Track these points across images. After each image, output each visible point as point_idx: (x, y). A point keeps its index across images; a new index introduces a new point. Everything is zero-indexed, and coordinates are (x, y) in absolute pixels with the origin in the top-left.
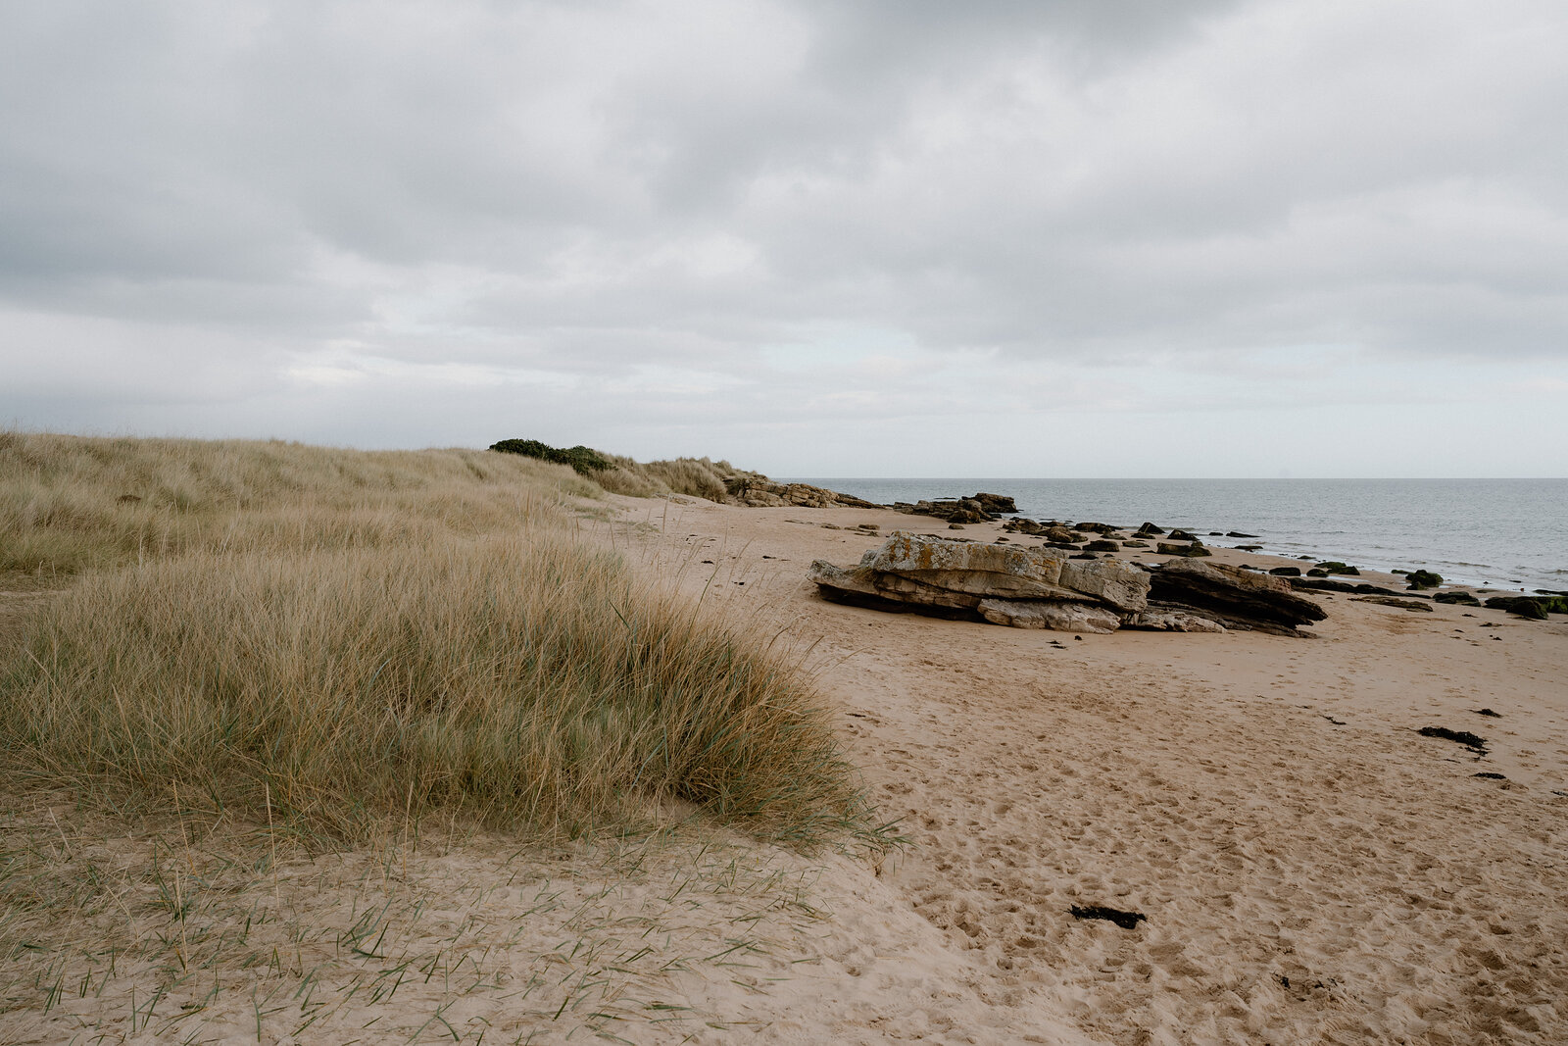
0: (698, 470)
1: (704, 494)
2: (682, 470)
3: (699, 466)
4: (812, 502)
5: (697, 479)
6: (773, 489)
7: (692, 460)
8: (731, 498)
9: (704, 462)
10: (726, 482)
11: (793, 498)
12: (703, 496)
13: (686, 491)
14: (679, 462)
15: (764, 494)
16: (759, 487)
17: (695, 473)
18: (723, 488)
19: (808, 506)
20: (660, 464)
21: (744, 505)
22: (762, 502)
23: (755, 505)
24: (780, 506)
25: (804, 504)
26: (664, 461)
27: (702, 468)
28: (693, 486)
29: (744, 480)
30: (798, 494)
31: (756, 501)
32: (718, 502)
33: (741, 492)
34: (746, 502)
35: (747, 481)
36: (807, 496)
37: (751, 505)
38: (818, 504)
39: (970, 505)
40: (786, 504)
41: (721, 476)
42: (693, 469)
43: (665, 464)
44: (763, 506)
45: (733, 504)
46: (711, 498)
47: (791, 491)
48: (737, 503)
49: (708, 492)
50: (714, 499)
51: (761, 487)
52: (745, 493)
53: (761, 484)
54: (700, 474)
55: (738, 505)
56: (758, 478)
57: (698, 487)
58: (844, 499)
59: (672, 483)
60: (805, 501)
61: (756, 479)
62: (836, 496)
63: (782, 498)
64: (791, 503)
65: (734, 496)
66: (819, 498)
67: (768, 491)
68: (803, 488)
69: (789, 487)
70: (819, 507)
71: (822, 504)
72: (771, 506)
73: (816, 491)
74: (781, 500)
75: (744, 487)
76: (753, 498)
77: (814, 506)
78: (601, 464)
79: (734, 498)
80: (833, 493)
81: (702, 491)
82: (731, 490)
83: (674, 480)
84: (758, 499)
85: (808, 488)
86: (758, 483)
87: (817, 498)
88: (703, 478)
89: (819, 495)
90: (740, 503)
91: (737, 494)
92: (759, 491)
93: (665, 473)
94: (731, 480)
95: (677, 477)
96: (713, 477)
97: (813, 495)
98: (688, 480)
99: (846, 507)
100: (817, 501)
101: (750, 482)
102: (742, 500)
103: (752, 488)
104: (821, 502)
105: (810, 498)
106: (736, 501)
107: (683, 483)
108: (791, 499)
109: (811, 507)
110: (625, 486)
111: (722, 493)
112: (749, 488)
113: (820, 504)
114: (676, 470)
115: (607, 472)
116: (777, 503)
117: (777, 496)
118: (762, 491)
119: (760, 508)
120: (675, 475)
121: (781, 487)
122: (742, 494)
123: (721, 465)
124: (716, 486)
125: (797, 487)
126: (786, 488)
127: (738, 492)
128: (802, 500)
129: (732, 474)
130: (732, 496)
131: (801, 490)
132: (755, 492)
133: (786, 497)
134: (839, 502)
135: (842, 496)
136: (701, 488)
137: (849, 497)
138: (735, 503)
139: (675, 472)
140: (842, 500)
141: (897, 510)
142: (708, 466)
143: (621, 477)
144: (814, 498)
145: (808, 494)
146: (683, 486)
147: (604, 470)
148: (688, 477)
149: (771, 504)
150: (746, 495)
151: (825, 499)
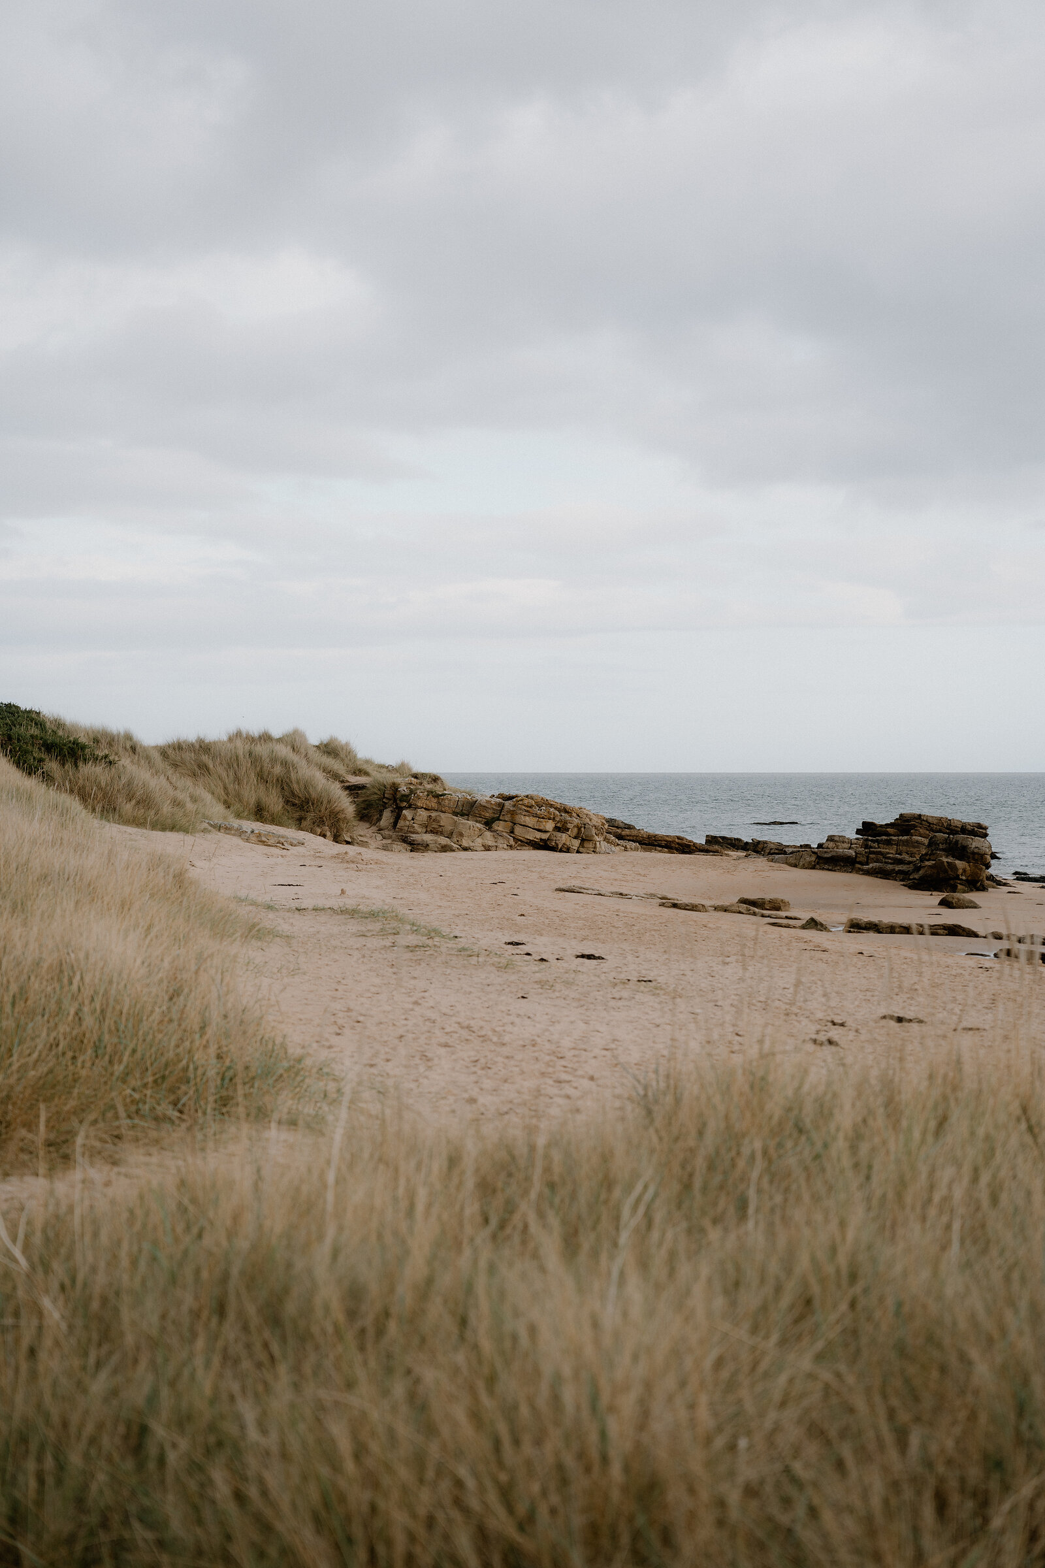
0: (285, 763)
1: (300, 820)
2: (246, 763)
3: (283, 751)
4: (563, 838)
5: (283, 784)
6: (469, 809)
7: (266, 738)
8: (362, 830)
9: (293, 741)
10: (353, 790)
11: (518, 830)
12: (299, 823)
13: (259, 813)
14: (239, 743)
15: (446, 820)
16: (433, 803)
17: (278, 770)
18: (347, 805)
19: (553, 849)
20: (191, 747)
21: (399, 846)
22: (443, 840)
23: (424, 847)
24: (487, 848)
25: (544, 845)
26: (201, 740)
27: (296, 759)
28: (274, 802)
29: (395, 787)
30: (530, 821)
31: (428, 838)
32: (337, 839)
33: (387, 817)
34: (405, 840)
35: (403, 789)
36: (550, 825)
37: (415, 847)
38: (576, 843)
40: (502, 843)
41: (336, 776)
42: (274, 760)
43: (203, 747)
44: (445, 849)
45: (373, 844)
46: (319, 831)
47: (513, 813)
48: (385, 841)
49: (310, 816)
50: (328, 834)
51: (439, 803)
52: (398, 817)
53: (437, 796)
54: (288, 772)
55: (385, 848)
56: (425, 783)
57: (287, 802)
58: (627, 832)
59: (227, 794)
60: (545, 836)
61: (421, 784)
62: (603, 824)
63: (490, 829)
64: (512, 842)
65: (372, 824)
66: (579, 829)
67: (455, 814)
68: (537, 806)
69: (508, 804)
70: (578, 852)
71: (586, 844)
72: (466, 849)
73: (566, 811)
74: (488, 834)
75: (397, 805)
76: (419, 830)
77: (568, 850)
78: (72, 749)
79: (374, 828)
80: (594, 818)
81: (297, 815)
82: (364, 809)
83: (231, 787)
84: (432, 832)
85: (551, 806)
86: (430, 792)
87: (576, 830)
88: (298, 783)
89: (576, 821)
90: (389, 841)
91: (379, 820)
92: (434, 814)
93: (208, 769)
94: (362, 787)
95: (237, 780)
96: (320, 780)
97: (566, 822)
98: (262, 787)
99: (636, 849)
100: (575, 838)
101: (411, 791)
102: (394, 835)
103: (417, 808)
104: (583, 840)
105: (557, 829)
106: (379, 837)
107: (251, 793)
108: (512, 832)
109: (561, 851)
110: (133, 802)
111: (345, 818)
112: (410, 807)
113: (582, 845)
114: (232, 762)
115: (89, 770)
116: (479, 841)
117: (478, 825)
118: (442, 814)
119: (438, 854)
120: (231, 773)
121: (488, 802)
122: (392, 821)
123: (330, 749)
124: (329, 802)
125: (526, 802)
126: (499, 804)
127: (381, 816)
128: (539, 835)
129: (358, 772)
130: (367, 825)
131: (536, 810)
132: (423, 815)
133: (499, 826)
134: (620, 837)
135: (611, 822)
136: (294, 805)
137: (629, 827)
138: (378, 840)
139: (230, 766)
140: (622, 833)
141: (771, 857)
142: (303, 750)
143: (124, 780)
144: (568, 830)
145: (554, 819)
146: (253, 801)
147: (80, 764)
148: (262, 777)
149: (465, 843)
150: (401, 823)
151: (594, 831)
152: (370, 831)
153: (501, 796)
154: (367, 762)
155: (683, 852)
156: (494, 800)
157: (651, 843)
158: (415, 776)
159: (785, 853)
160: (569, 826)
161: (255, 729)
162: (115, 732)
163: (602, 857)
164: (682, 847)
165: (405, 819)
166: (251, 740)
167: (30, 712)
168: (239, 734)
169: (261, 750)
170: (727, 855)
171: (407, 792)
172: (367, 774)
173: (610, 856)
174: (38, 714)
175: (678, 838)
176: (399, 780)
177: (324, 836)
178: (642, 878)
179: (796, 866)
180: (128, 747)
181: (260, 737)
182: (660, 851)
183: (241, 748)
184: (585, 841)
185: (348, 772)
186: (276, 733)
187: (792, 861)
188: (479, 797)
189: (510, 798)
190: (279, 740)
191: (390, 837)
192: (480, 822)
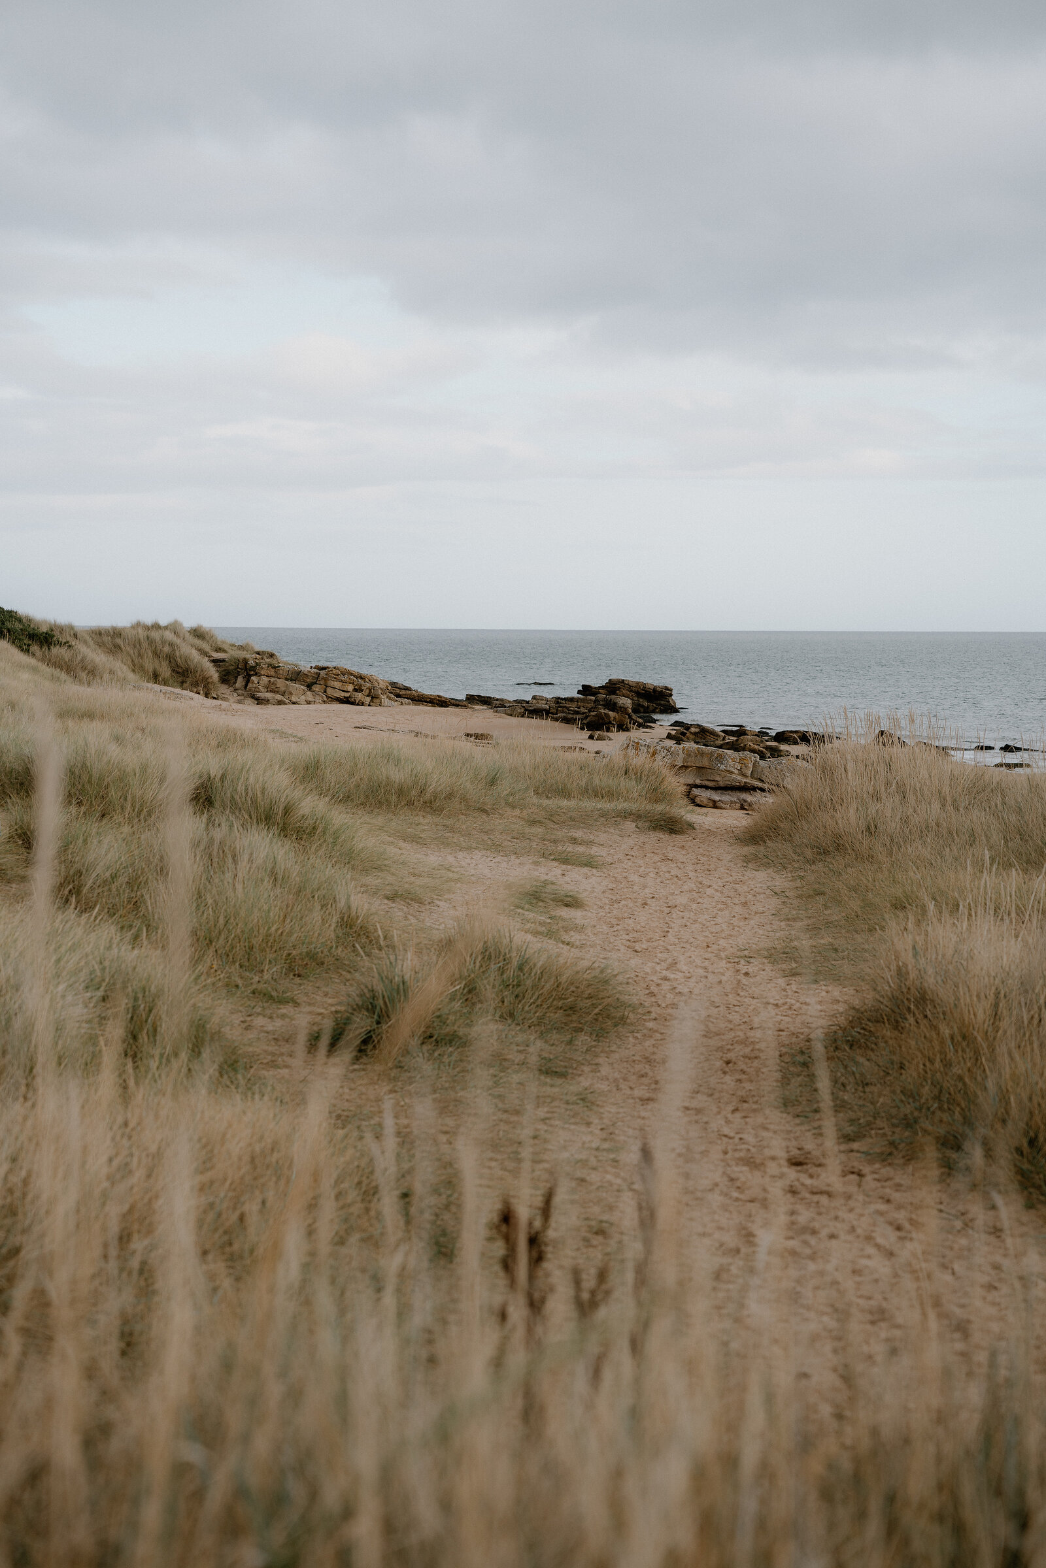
0: (171, 645)
1: (182, 683)
2: (145, 645)
3: (169, 636)
4: (359, 696)
5: (171, 659)
6: (296, 676)
7: (156, 627)
8: (224, 689)
9: (174, 628)
10: (216, 662)
11: (329, 690)
12: (182, 684)
13: (156, 677)
14: (140, 631)
15: (281, 683)
16: (272, 672)
17: (167, 649)
18: (213, 673)
19: (353, 703)
20: (107, 633)
21: (249, 701)
22: (279, 697)
23: (267, 702)
24: (309, 703)
25: (346, 701)
26: (114, 629)
27: (178, 641)
28: (165, 671)
29: (245, 661)
30: (337, 684)
31: (269, 695)
32: (207, 695)
33: (240, 681)
34: (253, 697)
35: (251, 663)
36: (350, 688)
37: (259, 701)
38: (368, 699)
39: (615, 704)
40: (318, 699)
41: (205, 654)
42: (164, 642)
43: (116, 633)
44: (280, 703)
45: (232, 700)
46: (195, 690)
47: (325, 679)
48: (239, 698)
49: (189, 680)
50: (202, 692)
51: (276, 672)
52: (247, 682)
53: (274, 667)
54: (174, 650)
55: (240, 702)
56: (265, 657)
57: (173, 671)
58: (403, 692)
59: (134, 666)
60: (347, 695)
61: (262, 659)
62: (387, 686)
63: (310, 690)
64: (325, 699)
65: (230, 686)
66: (370, 690)
67: (287, 679)
68: (343, 674)
69: (322, 673)
70: (369, 705)
71: (375, 700)
72: (294, 703)
73: (361, 678)
74: (309, 693)
75: (247, 673)
76: (263, 690)
77: (363, 704)
78: (46, 637)
79: (231, 689)
80: (381, 682)
81: (180, 679)
82: (225, 676)
83: (136, 661)
84: (271, 691)
85: (352, 674)
86: (270, 665)
87: (368, 691)
88: (180, 658)
89: (368, 685)
90: (242, 698)
91: (235, 683)
92: (272, 680)
93: (120, 649)
94: (223, 661)
95: (140, 655)
96: (195, 656)
97: (361, 686)
98: (156, 660)
99: (409, 704)
100: (368, 696)
101: (257, 664)
102: (245, 693)
103: (261, 675)
104: (373, 698)
105: (355, 690)
106: (235, 695)
107: (150, 664)
108: (325, 692)
109: (358, 705)
110: (86, 671)
111: (212, 682)
112: (256, 674)
113: (372, 700)
114: (137, 644)
115: (56, 650)
116: (303, 697)
117: (302, 687)
118: (278, 680)
119: (277, 706)
120: (136, 651)
121: (309, 671)
122: (244, 683)
123: (198, 633)
124: (202, 671)
125: (334, 672)
126: (316, 673)
127: (236, 680)
128: (343, 694)
129: (219, 650)
130: (227, 686)
131: (341, 677)
132: (265, 680)
133: (316, 688)
134: (398, 696)
135: (394, 685)
136: (178, 673)
137: (407, 689)
138: (235, 697)
139: (135, 646)
140: (401, 693)
141: (495, 709)
142: (182, 636)
143: (79, 658)
144: (362, 691)
145: (353, 684)
146: (151, 670)
147: (52, 648)
148: (156, 654)
149: (294, 699)
150: (250, 685)
151: (380, 692)
152: (229, 690)
153: (317, 667)
154: (223, 642)
155: (442, 706)
156: (313, 671)
157: (421, 700)
158: (258, 653)
159: (505, 707)
160: (364, 688)
161: (149, 620)
162: (63, 624)
163: (385, 709)
164: (442, 703)
165: (253, 682)
166: (147, 628)
167: (11, 612)
168: (138, 624)
169: (155, 635)
170: (471, 708)
171: (254, 664)
172: (225, 651)
173: (390, 709)
174: (16, 612)
175: (439, 696)
176: (248, 656)
177: (199, 693)
178: (408, 722)
179: (511, 715)
180: (72, 634)
181: (153, 626)
182: (426, 705)
183: (142, 634)
184: (374, 698)
185: (212, 650)
186: (163, 622)
187: (509, 712)
188: (303, 669)
189: (324, 668)
190: (166, 628)
191: (243, 695)
192: (303, 685)
